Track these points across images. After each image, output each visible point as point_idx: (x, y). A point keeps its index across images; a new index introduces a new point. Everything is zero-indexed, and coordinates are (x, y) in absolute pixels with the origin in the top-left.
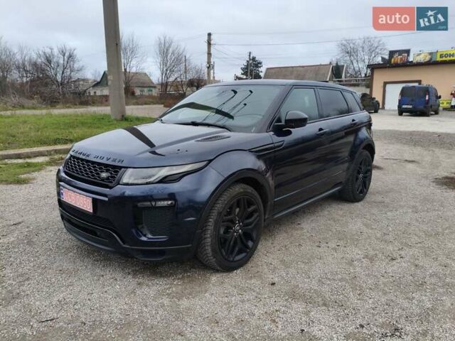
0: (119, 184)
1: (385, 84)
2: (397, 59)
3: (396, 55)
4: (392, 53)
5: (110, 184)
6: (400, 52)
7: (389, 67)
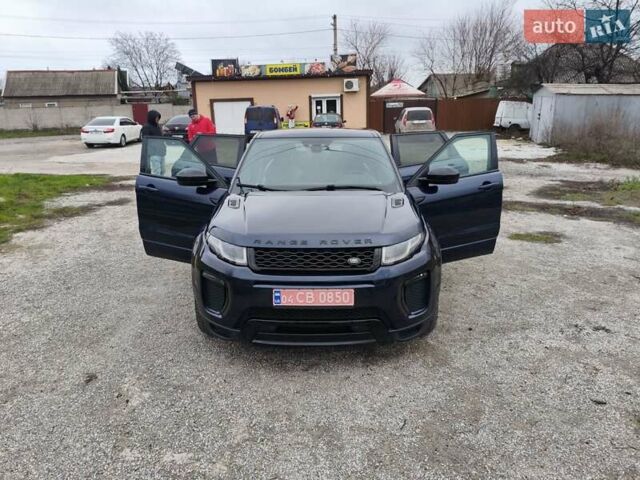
0: (380, 266)
1: (212, 102)
2: (222, 70)
3: (221, 66)
4: (215, 63)
5: (368, 269)
6: (226, 62)
7: (214, 81)
